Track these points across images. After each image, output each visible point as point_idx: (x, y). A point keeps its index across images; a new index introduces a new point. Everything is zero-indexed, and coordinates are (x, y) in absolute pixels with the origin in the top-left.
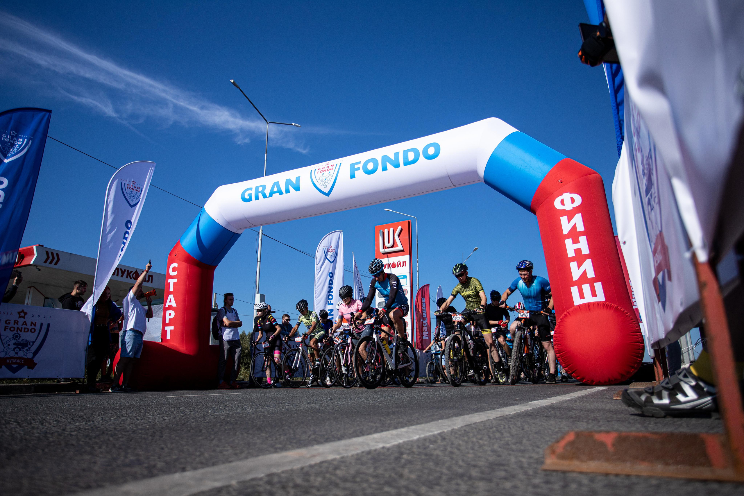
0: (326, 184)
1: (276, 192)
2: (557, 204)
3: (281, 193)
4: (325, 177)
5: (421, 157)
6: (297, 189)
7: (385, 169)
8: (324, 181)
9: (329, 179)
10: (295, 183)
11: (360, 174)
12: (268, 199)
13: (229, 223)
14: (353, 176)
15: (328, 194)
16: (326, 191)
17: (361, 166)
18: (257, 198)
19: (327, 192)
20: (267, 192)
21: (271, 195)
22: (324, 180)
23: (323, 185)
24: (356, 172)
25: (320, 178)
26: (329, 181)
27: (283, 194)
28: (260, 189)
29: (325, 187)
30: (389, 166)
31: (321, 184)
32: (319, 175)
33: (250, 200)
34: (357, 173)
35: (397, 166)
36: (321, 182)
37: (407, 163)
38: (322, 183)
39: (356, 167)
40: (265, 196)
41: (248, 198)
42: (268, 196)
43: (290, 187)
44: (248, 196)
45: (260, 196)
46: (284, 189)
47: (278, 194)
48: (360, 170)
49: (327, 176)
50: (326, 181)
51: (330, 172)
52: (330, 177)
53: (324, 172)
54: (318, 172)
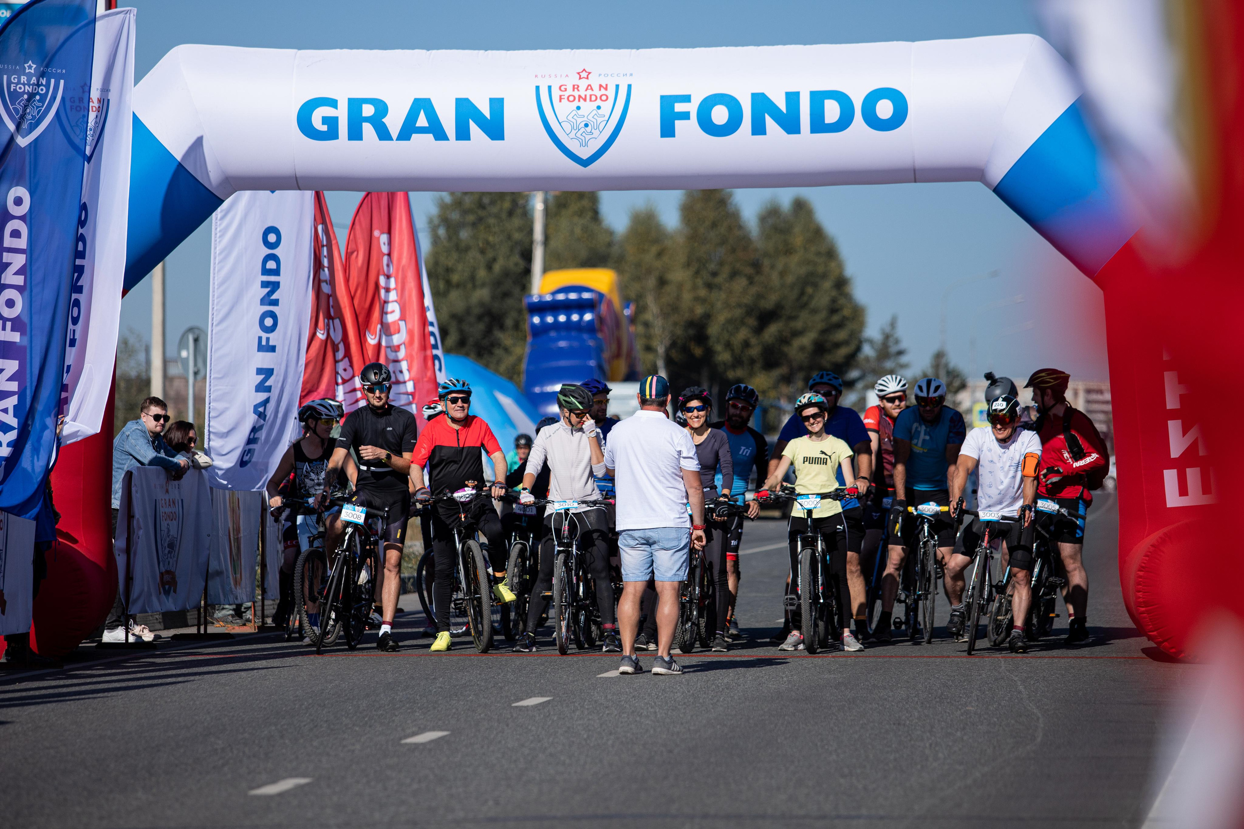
0: (588, 137)
1: (422, 130)
3: (440, 134)
4: (585, 119)
5: (858, 117)
6: (496, 133)
7: (759, 129)
8: (583, 130)
9: (598, 127)
10: (489, 118)
11: (688, 129)
12: (395, 146)
14: (668, 130)
15: (587, 163)
17: (692, 108)
18: (355, 134)
19: (585, 157)
20: (394, 122)
21: (406, 134)
22: (582, 125)
23: (577, 138)
24: (677, 123)
25: (570, 118)
26: (596, 133)
27: (445, 138)
28: (368, 110)
29: (582, 146)
30: (770, 123)
31: (572, 135)
33: (332, 134)
34: (679, 124)
35: (793, 129)
37: (819, 126)
38: (574, 132)
39: (679, 107)
40: (383, 134)
41: (324, 128)
42: (395, 136)
43: (472, 124)
44: (323, 123)
45: (368, 129)
46: (449, 124)
47: (430, 136)
48: (689, 119)
49: (590, 117)
50: (589, 129)
51: (599, 108)
52: (599, 120)
53: (582, 103)
54: (560, 96)
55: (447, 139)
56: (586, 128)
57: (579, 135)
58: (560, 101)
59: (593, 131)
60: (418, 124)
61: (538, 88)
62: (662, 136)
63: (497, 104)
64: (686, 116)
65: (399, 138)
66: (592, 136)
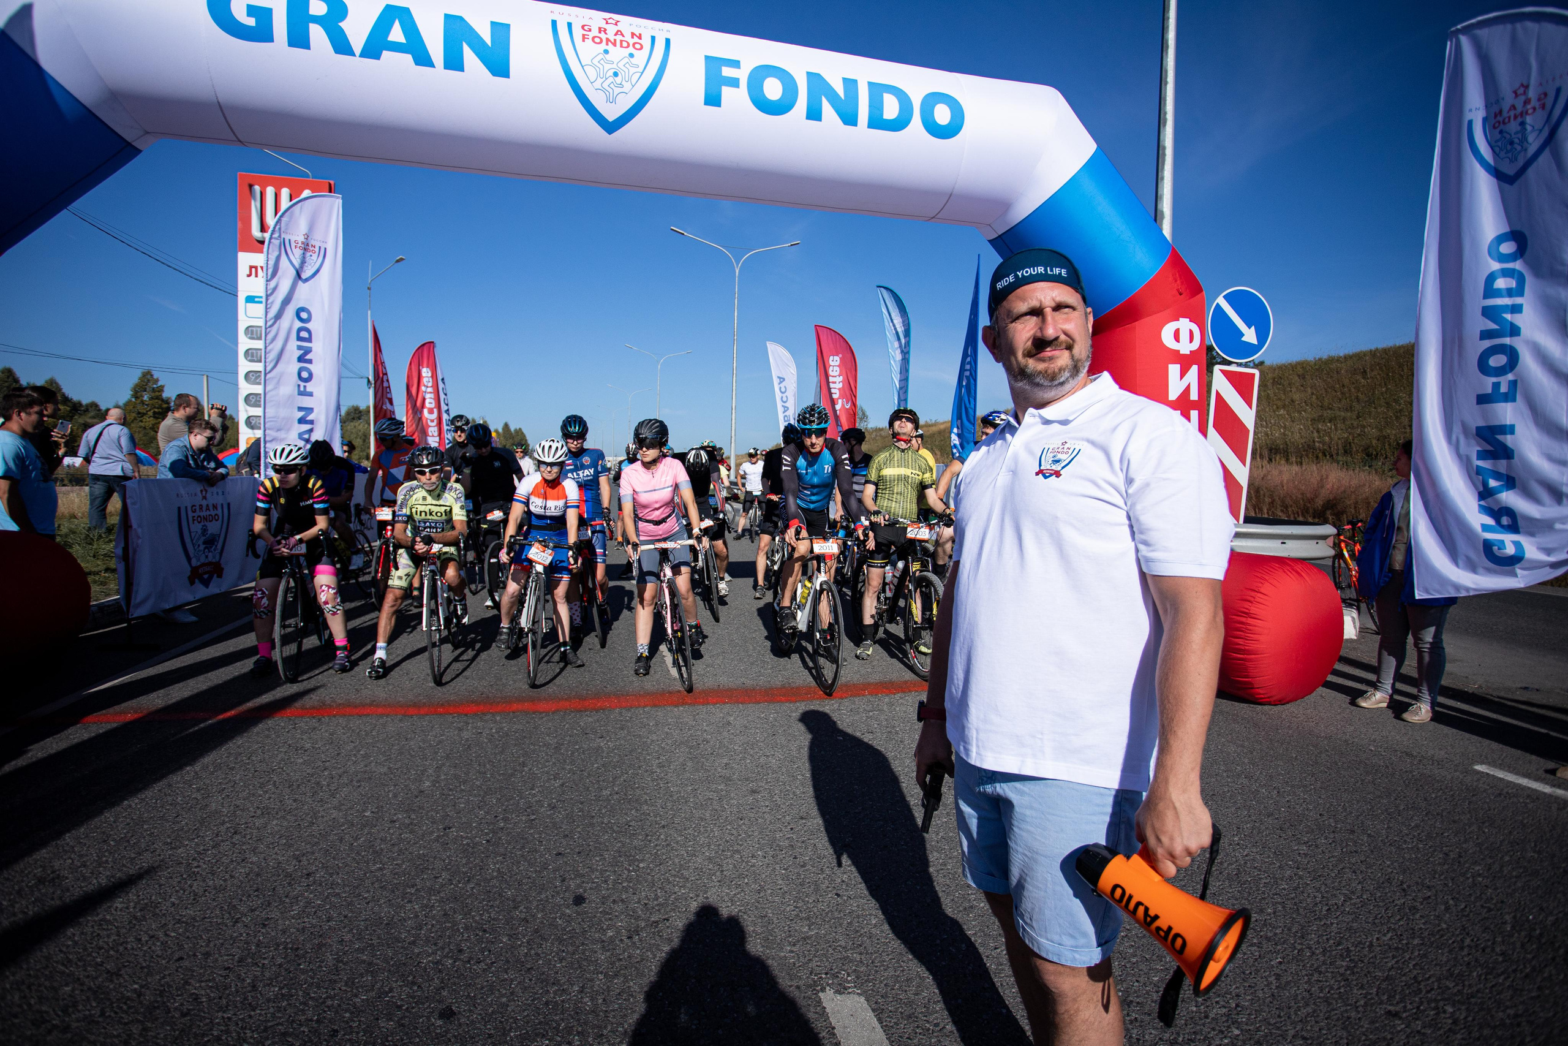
0: (617, 90)
1: (396, 47)
2: (1167, 335)
3: (423, 59)
4: (614, 66)
5: (916, 119)
6: (499, 66)
7: (814, 114)
8: (611, 79)
9: (630, 80)
10: (489, 43)
11: (736, 98)
12: (357, 64)
13: (116, 97)
14: (713, 99)
15: (611, 127)
16: (611, 113)
17: (742, 74)
18: (299, 39)
19: (611, 118)
21: (374, 49)
22: (611, 73)
23: (603, 90)
24: (724, 90)
25: (595, 62)
26: (627, 86)
27: (430, 64)
29: (611, 100)
30: (827, 109)
31: (597, 85)
32: (589, 50)
34: (726, 92)
35: (850, 119)
36: (598, 75)
37: (877, 122)
38: (600, 81)
39: (727, 72)
40: (342, 46)
41: (251, 22)
42: (358, 50)
43: (466, 49)
44: (249, 14)
45: (317, 33)
46: (435, 44)
47: (408, 58)
48: (738, 87)
49: (621, 65)
50: (618, 80)
51: (631, 55)
52: (632, 70)
53: (610, 47)
54: (584, 35)
55: (432, 65)
56: (616, 79)
57: (605, 85)
58: (584, 41)
59: (624, 83)
60: (391, 38)
61: (554, 23)
62: (705, 104)
63: (501, 30)
64: (734, 83)
65: (365, 54)
66: (621, 90)
